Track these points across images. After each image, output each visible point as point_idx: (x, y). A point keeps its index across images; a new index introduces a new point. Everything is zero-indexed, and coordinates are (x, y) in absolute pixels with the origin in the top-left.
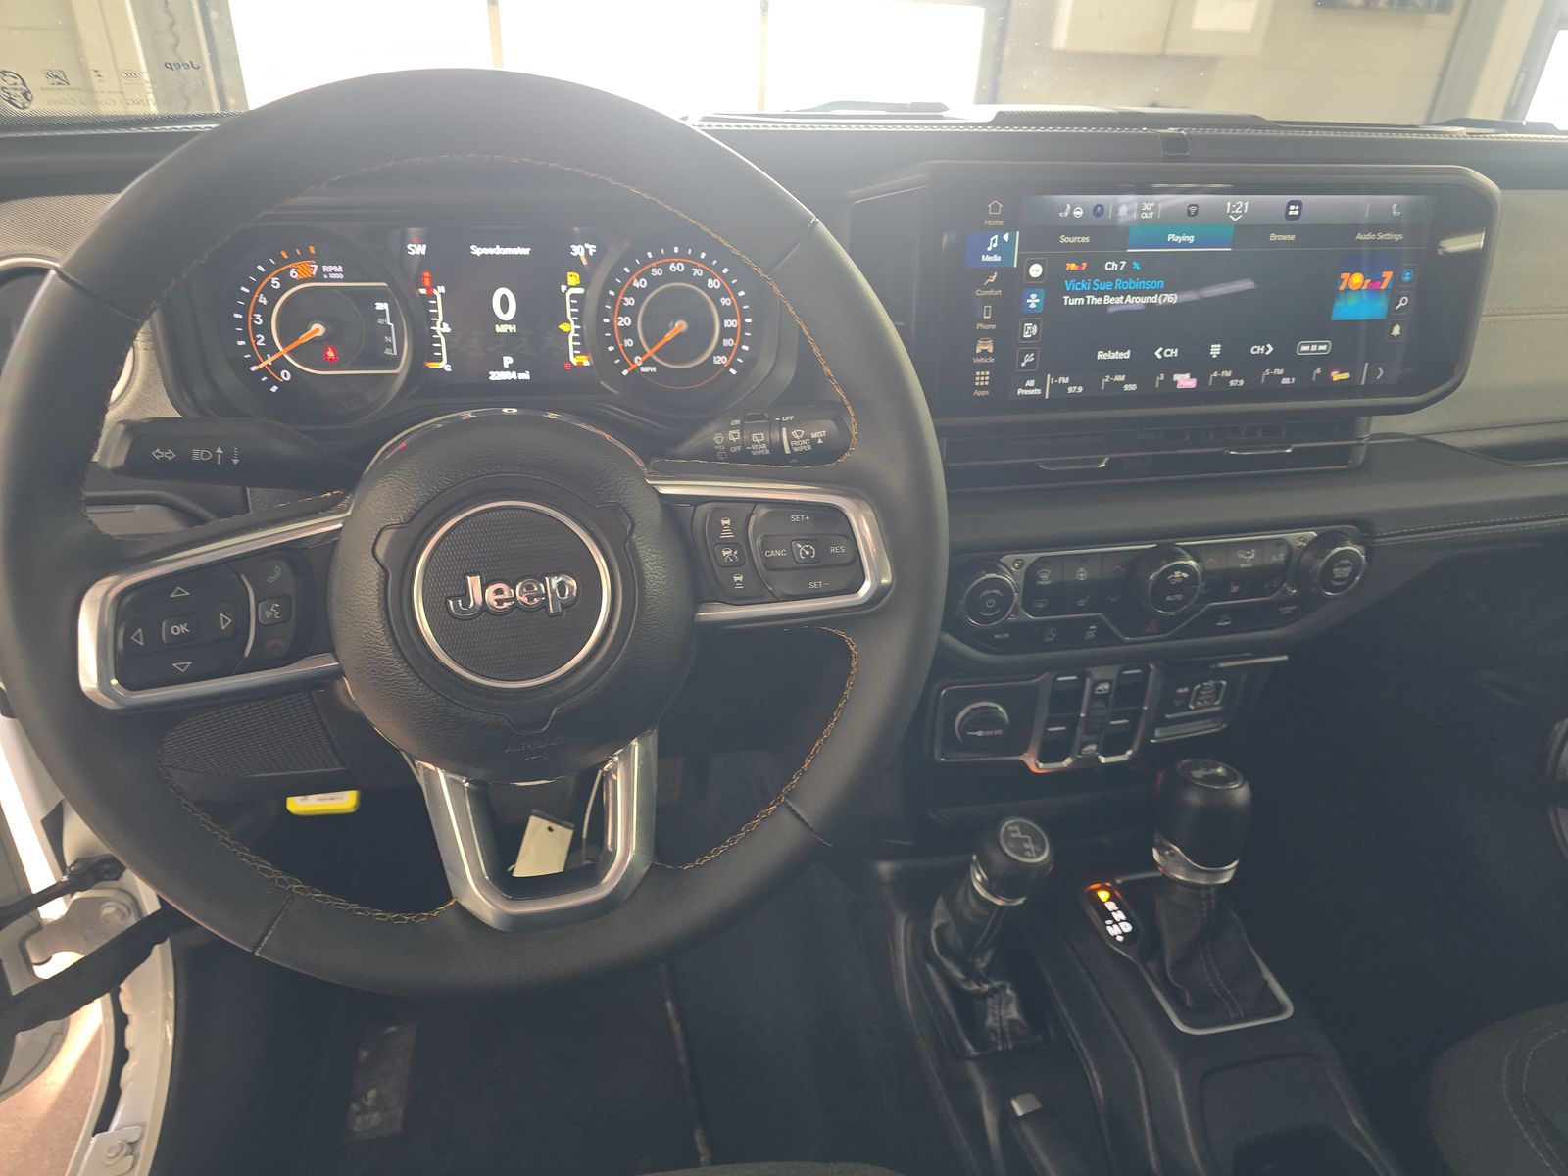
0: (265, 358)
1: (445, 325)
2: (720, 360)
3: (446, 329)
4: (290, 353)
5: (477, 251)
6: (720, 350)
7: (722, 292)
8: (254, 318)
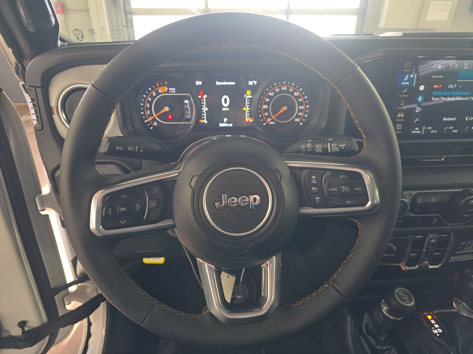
0: (149, 118)
1: (206, 108)
2: (297, 120)
3: (206, 109)
4: (158, 116)
5: (218, 83)
6: (297, 116)
7: (299, 97)
8: (147, 105)
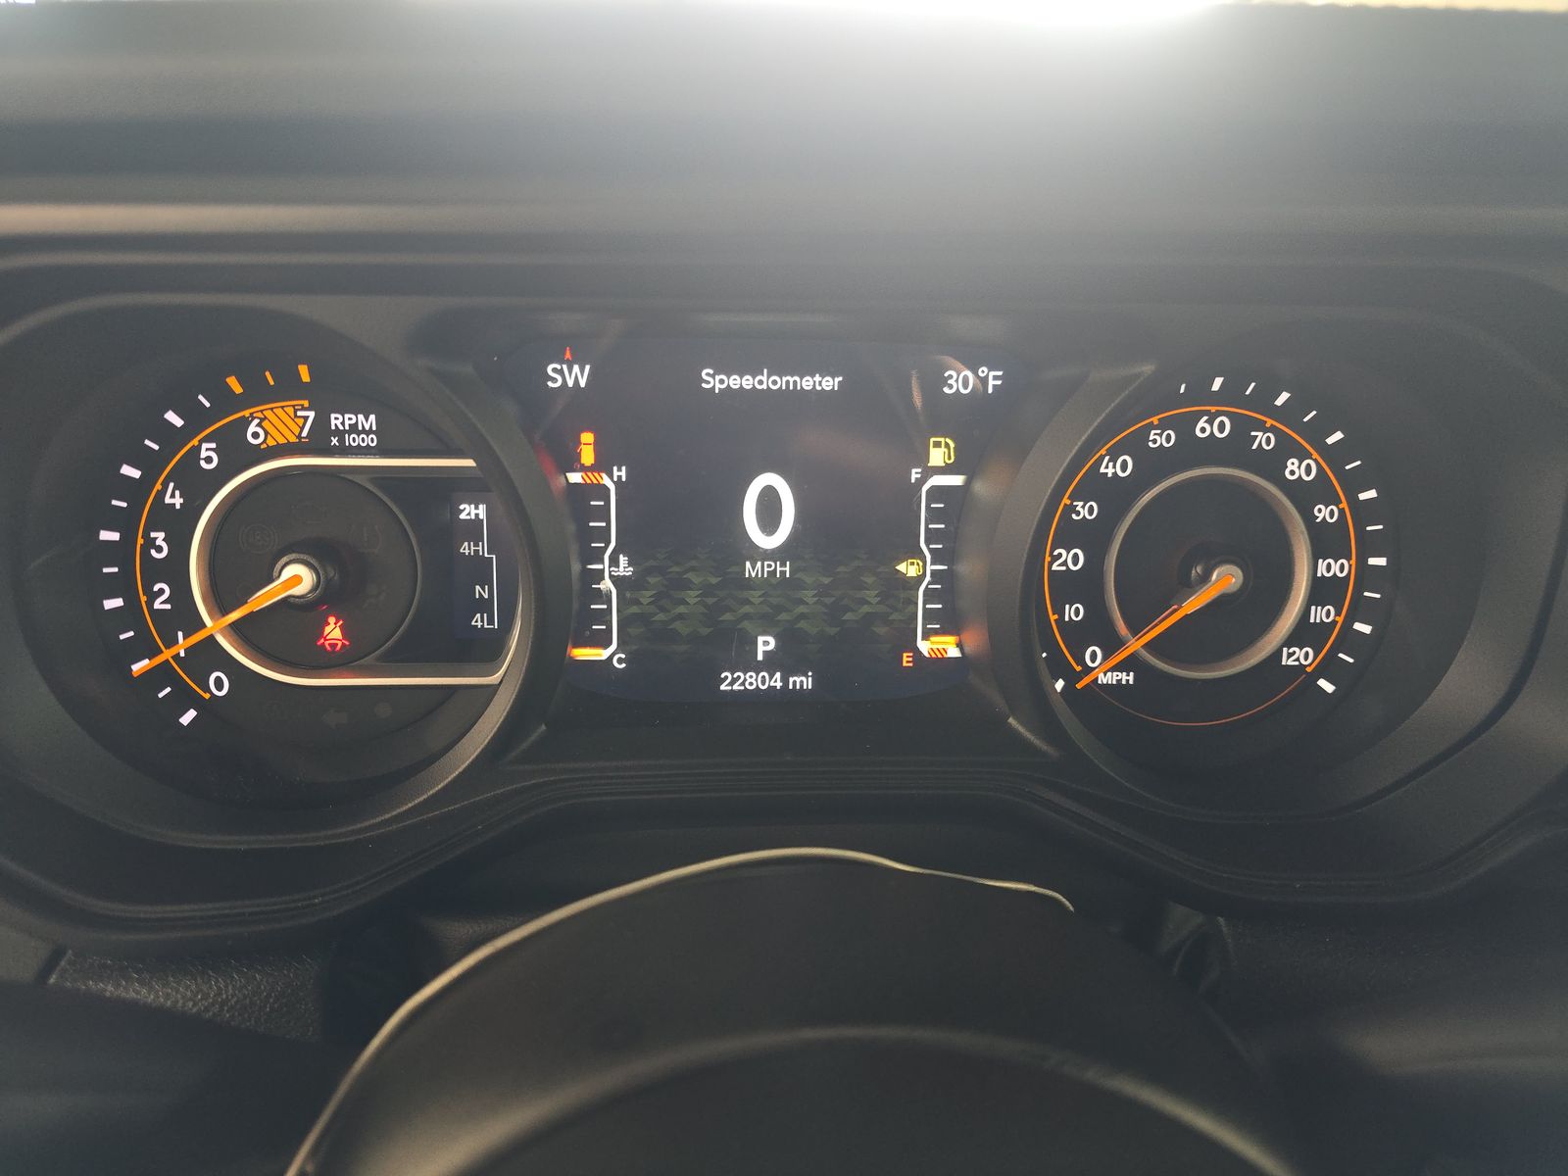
0: (172, 642)
1: (623, 560)
2: (1301, 656)
3: (624, 568)
4: (237, 630)
5: (713, 381)
6: (1296, 638)
7: (1320, 491)
8: (150, 543)
